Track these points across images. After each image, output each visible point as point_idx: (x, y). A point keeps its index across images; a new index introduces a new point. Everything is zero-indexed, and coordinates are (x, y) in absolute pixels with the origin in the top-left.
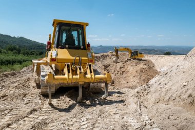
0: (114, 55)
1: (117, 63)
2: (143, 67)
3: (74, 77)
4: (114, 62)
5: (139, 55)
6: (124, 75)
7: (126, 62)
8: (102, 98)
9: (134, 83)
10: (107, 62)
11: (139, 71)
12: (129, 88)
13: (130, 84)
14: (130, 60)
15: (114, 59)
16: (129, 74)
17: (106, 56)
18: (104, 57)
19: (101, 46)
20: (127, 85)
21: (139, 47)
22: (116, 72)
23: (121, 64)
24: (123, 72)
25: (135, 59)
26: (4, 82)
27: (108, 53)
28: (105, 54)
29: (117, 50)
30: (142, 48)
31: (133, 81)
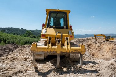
0: (94, 39)
1: (96, 43)
2: (114, 46)
3: (53, 47)
4: (94, 43)
5: (111, 39)
6: (101, 51)
7: (102, 43)
8: (78, 66)
9: (108, 57)
10: (89, 43)
11: (111, 48)
12: (104, 59)
13: (105, 57)
14: (105, 42)
15: (94, 41)
16: (104, 50)
17: (89, 39)
18: (88, 40)
19: (87, 34)
20: (102, 57)
21: (111, 34)
22: (95, 49)
23: (98, 44)
24: (100, 49)
25: (108, 41)
26: (22, 50)
27: (90, 38)
28: (88, 38)
29: (96, 36)
30: (113, 35)
31: (107, 55)
